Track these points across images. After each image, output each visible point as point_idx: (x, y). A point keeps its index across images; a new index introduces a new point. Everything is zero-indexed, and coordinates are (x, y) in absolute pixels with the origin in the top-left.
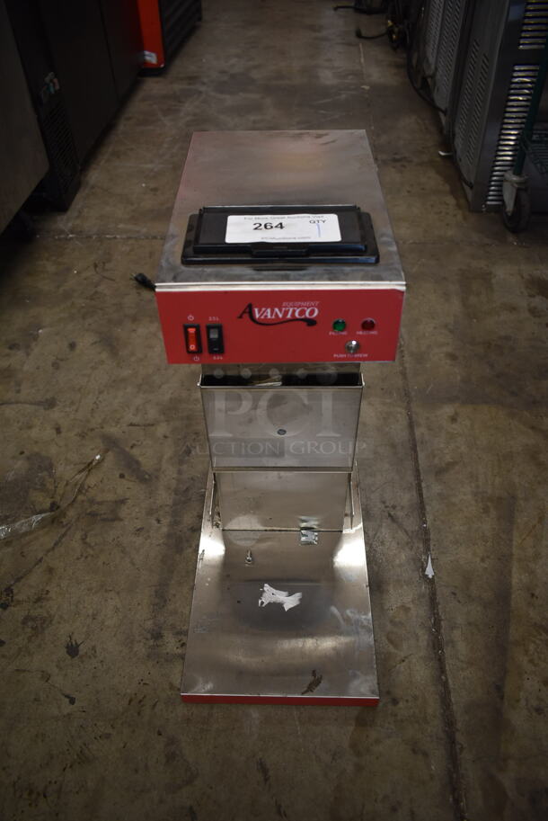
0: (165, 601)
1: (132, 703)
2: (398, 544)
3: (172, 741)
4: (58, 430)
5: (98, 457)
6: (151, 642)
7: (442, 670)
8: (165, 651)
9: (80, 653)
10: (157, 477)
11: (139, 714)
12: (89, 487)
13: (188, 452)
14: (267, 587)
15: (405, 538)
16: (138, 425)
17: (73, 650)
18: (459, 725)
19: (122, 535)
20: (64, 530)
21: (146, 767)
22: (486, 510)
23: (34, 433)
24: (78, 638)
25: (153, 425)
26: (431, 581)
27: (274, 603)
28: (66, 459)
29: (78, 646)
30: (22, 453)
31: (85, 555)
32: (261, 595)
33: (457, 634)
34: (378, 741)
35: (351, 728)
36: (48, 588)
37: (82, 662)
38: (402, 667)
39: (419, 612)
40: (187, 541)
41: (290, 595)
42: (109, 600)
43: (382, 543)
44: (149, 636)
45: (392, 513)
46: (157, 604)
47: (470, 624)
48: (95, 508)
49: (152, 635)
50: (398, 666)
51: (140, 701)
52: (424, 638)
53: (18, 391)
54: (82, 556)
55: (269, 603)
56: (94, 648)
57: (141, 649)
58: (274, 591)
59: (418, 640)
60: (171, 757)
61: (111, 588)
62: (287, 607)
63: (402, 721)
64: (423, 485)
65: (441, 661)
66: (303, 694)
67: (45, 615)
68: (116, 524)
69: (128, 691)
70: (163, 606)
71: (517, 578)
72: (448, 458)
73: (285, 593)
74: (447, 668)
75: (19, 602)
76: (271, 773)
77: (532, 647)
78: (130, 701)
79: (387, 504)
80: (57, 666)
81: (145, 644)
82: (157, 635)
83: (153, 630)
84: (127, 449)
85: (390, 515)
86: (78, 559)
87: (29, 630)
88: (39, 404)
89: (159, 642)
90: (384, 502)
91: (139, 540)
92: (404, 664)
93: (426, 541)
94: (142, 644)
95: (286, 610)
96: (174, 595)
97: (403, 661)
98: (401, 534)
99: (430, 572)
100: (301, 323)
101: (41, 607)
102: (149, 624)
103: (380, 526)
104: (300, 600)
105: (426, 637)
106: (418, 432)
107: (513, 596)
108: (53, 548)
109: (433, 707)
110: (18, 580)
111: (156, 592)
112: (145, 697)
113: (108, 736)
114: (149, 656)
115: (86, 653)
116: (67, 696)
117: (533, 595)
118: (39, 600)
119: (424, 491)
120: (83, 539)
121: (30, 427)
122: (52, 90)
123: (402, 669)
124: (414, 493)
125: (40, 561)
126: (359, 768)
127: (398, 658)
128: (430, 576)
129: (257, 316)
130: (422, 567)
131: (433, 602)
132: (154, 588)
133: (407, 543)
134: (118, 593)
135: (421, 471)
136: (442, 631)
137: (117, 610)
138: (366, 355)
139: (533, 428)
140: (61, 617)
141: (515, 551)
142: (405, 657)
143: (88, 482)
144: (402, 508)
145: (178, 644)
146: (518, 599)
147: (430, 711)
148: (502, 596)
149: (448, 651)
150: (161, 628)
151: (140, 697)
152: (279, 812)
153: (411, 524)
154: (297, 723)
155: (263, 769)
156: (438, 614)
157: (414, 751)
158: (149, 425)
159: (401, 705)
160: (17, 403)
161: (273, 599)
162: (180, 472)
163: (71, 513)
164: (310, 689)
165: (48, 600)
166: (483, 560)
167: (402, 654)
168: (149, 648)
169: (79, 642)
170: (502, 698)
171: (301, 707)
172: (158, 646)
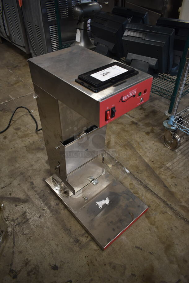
0: (70, 230)
1: (89, 265)
2: (115, 169)
3: (110, 264)
6: (77, 244)
7: (152, 191)
8: (84, 243)
10: (29, 198)
11: (94, 266)
12: (7, 217)
13: (32, 183)
14: (97, 203)
16: (5, 187)
17: (55, 268)
18: (166, 200)
20: (12, 236)
21: (110, 276)
22: (126, 149)
24: (53, 263)
25: (11, 183)
26: (130, 173)
29: (55, 265)
31: (28, 238)
32: (98, 206)
33: (146, 181)
34: (155, 218)
35: (147, 220)
36: (26, 258)
37: (62, 268)
38: (143, 197)
39: (135, 182)
40: (59, 209)
41: (105, 200)
42: (52, 244)
44: (75, 243)
46: (68, 233)
47: (147, 177)
48: (17, 222)
49: (76, 242)
51: (91, 262)
52: (141, 187)
54: (27, 239)
55: (102, 206)
56: (61, 261)
57: (76, 248)
58: (100, 202)
59: (141, 189)
60: (114, 268)
61: (48, 240)
63: (155, 209)
64: (107, 152)
65: (149, 190)
66: (132, 221)
67: (34, 266)
68: (29, 221)
69: (85, 263)
70: (71, 232)
71: (147, 160)
73: (104, 200)
75: (20, 271)
76: (141, 247)
77: (163, 173)
78: (88, 265)
80: (55, 277)
81: (76, 246)
82: (77, 241)
83: (74, 241)
84: (9, 196)
86: (27, 241)
87: (33, 276)
89: (80, 242)
91: (43, 220)
92: (143, 196)
93: (121, 165)
95: (108, 204)
96: (71, 226)
99: (128, 171)
101: (30, 266)
102: (71, 240)
104: (109, 199)
107: (149, 164)
108: (14, 245)
109: (158, 201)
110: (11, 265)
111: (64, 230)
112: (91, 260)
113: (92, 280)
114: (81, 249)
115: (60, 265)
116: (68, 282)
117: (152, 161)
118: (26, 264)
120: (23, 234)
123: (144, 198)
124: (107, 155)
125: (13, 252)
126: (157, 227)
127: (141, 196)
130: (125, 171)
131: (135, 178)
132: (62, 229)
133: (117, 168)
134: (52, 240)
136: (143, 183)
137: (57, 245)
139: (118, 124)
140: (40, 262)
141: (140, 154)
142: (142, 195)
145: (86, 238)
146: (151, 164)
147: (158, 202)
148: (147, 166)
149: (149, 186)
150: (76, 238)
151: (90, 261)
152: (151, 254)
153: (113, 163)
154: (135, 230)
155: (138, 248)
156: (139, 180)
157: (164, 214)
158: (9, 184)
159: (151, 206)
161: (102, 204)
162: (36, 191)
163: (9, 229)
164: (133, 218)
165: (30, 261)
166: (136, 161)
167: (141, 195)
168: (78, 246)
169: (55, 264)
170: (167, 188)
171: (132, 226)
172: (80, 244)
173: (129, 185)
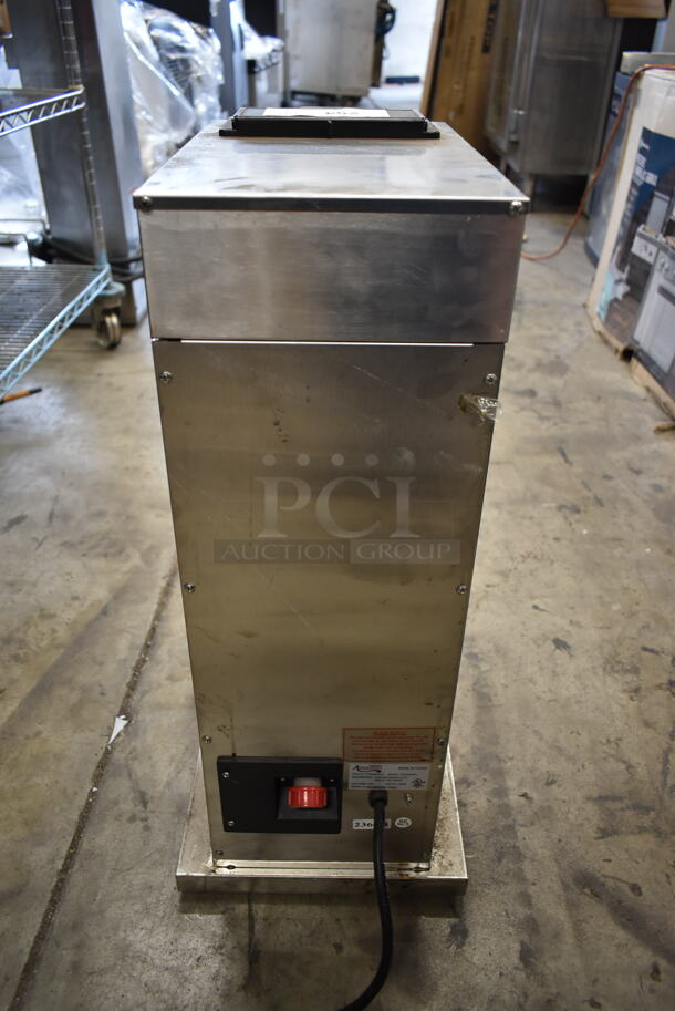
0: (474, 689)
2: (150, 758)
17: (560, 644)
19: (573, 774)
24: (561, 655)
26: (124, 711)
29: (557, 647)
33: (123, 656)
37: (543, 635)
39: (156, 675)
40: (469, 765)
42: (546, 690)
43: (172, 759)
44: (480, 656)
45: (140, 808)
46: (484, 686)
48: (645, 819)
49: (477, 658)
52: (163, 653)
56: (539, 646)
59: (171, 650)
65: (152, 636)
68: (595, 793)
70: (475, 684)
71: (6, 710)
74: (150, 628)
77: (45, 643)
79: (140, 824)
85: (145, 805)
90: (147, 828)
98: (140, 769)
99: (120, 724)
103: (168, 784)
107: (28, 691)
111: (490, 700)
115: (544, 642)
118: (637, 691)
119: (64, 852)
124: (85, 844)
128: (123, 717)
131: (133, 686)
133: (135, 758)
136: (138, 657)
144: (118, 817)
153: (118, 788)
169: (557, 651)
170: (107, 607)
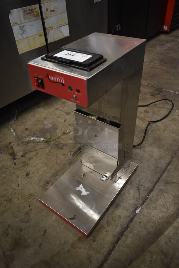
0: (56, 175)
1: (30, 195)
2: (134, 197)
3: (31, 210)
4: (65, 121)
5: (68, 131)
6: (45, 183)
7: (117, 242)
8: (46, 187)
9: (29, 176)
11: (29, 198)
12: (61, 138)
14: (81, 185)
15: (138, 197)
17: (27, 175)
18: (108, 262)
19: (59, 154)
20: (48, 145)
21: (21, 212)
22: (175, 204)
23: (59, 119)
24: (31, 173)
26: (136, 214)
27: (80, 191)
28: (61, 129)
30: (53, 123)
32: (78, 187)
33: (131, 235)
34: (80, 248)
35: (76, 239)
36: (34, 157)
37: (27, 178)
38: (105, 233)
39: (124, 221)
41: (86, 191)
42: (44, 168)
43: (129, 194)
45: (139, 187)
46: (54, 175)
47: (138, 235)
48: (59, 144)
49: (47, 182)
50: (104, 232)
51: (32, 196)
52: (119, 229)
53: (63, 108)
54: (47, 153)
55: (79, 190)
56: (32, 177)
57: (42, 184)
58: (83, 188)
59: (116, 228)
60: (27, 213)
61: (47, 165)
62: (82, 194)
63: (92, 247)
64: (158, 184)
65: (119, 239)
66: (67, 219)
67: (28, 163)
69: (31, 192)
72: (174, 180)
73: (85, 190)
74: (119, 243)
75: (26, 157)
76: (46, 234)
77: (155, 257)
78: (29, 194)
79: (140, 183)
80: (22, 176)
81: (43, 183)
83: (48, 181)
85: (138, 187)
86: (45, 154)
87: (23, 164)
88: (66, 113)
89: (47, 184)
90: (139, 182)
91: (62, 157)
93: (144, 202)
94: (43, 182)
96: (60, 175)
97: (107, 231)
98: (137, 195)
99: (138, 211)
100: (60, 84)
101: (29, 161)
102: (48, 179)
103: (132, 189)
104: (88, 194)
105: (120, 229)
106: (169, 167)
107: (162, 237)
108: (42, 149)
109: (105, 251)
110: (29, 152)
113: (19, 199)
114: (42, 186)
115: (30, 177)
116: (18, 184)
118: (30, 159)
119: (156, 186)
120: (50, 150)
121: (59, 118)
122: (117, 30)
123: (104, 233)
124: (152, 185)
125: (37, 150)
126: (69, 251)
127: (106, 230)
128: (137, 213)
129: (50, 78)
130: (136, 208)
131: (131, 220)
132: (56, 171)
133: (137, 198)
134: (47, 167)
135: (161, 180)
136: (126, 231)
137: (44, 171)
138: (79, 102)
140: (31, 166)
141: (175, 223)
143: (62, 136)
144: (144, 187)
147: (103, 251)
148: (158, 234)
149: (123, 238)
150: (50, 181)
151: (32, 195)
152: (40, 246)
153: (143, 194)
154: (63, 227)
155: (45, 232)
156: (129, 225)
157: (88, 259)
159: (95, 243)
160: (61, 110)
163: (52, 142)
164: (70, 219)
165: (32, 160)
166: (160, 219)
167: (108, 229)
168: (44, 184)
169: (30, 174)
170: (130, 264)
171: (67, 224)
172: (46, 185)
173: (116, 214)
